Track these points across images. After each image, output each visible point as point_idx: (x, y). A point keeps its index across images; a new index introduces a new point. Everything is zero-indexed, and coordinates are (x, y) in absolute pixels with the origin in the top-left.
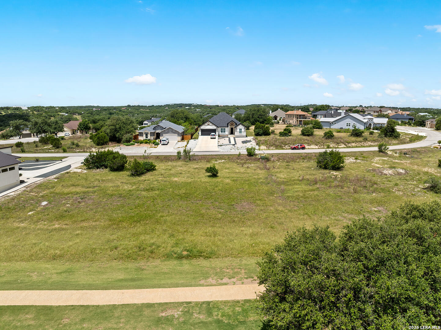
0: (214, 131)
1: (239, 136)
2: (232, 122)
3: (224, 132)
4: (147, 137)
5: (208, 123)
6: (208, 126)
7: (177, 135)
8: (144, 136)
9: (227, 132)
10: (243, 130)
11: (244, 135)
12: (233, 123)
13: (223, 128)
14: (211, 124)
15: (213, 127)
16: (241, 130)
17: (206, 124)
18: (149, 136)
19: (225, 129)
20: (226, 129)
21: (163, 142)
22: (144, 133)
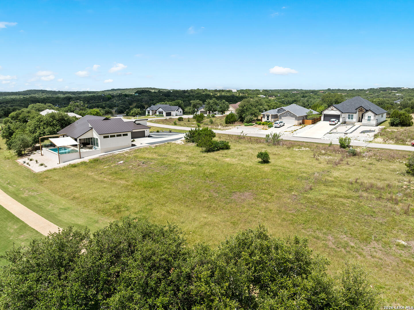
0: (337, 117)
1: (367, 125)
2: (361, 107)
3: (352, 118)
4: (268, 119)
5: (332, 108)
6: (332, 111)
7: (294, 118)
8: (266, 117)
9: (355, 119)
10: (372, 118)
11: (373, 124)
12: (363, 108)
13: (351, 114)
14: (335, 109)
15: (337, 113)
16: (369, 117)
17: (330, 109)
18: (270, 118)
19: (352, 116)
20: (354, 115)
21: (276, 124)
22: (266, 115)
